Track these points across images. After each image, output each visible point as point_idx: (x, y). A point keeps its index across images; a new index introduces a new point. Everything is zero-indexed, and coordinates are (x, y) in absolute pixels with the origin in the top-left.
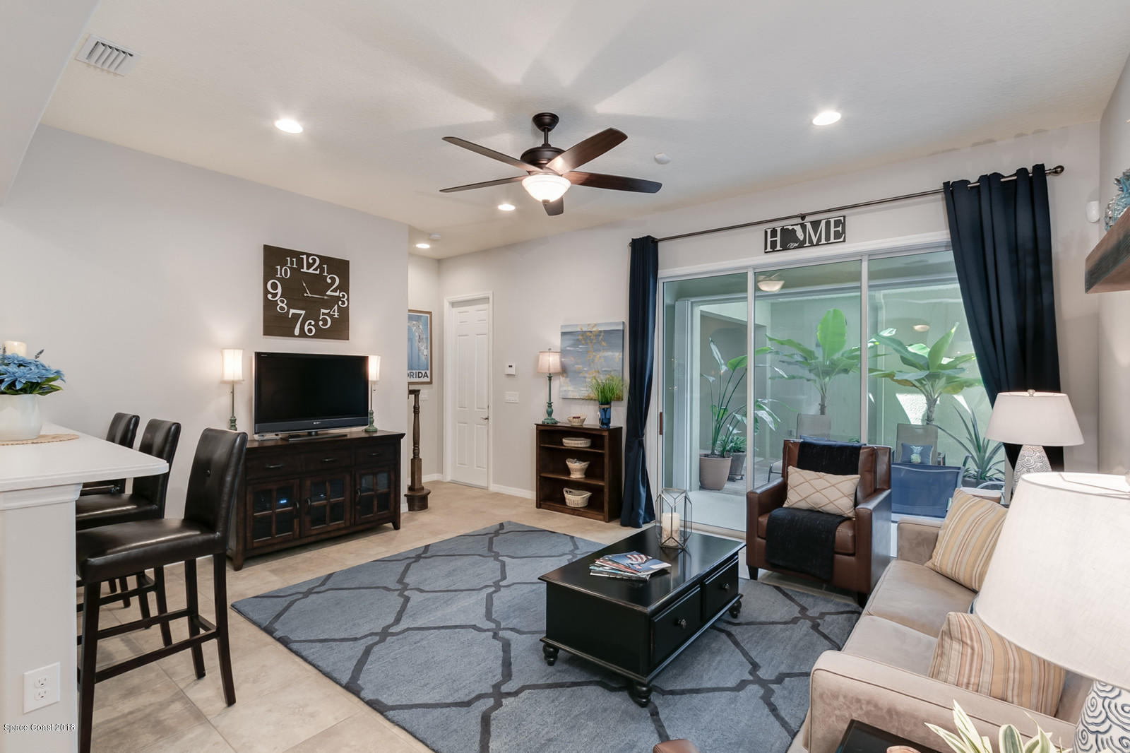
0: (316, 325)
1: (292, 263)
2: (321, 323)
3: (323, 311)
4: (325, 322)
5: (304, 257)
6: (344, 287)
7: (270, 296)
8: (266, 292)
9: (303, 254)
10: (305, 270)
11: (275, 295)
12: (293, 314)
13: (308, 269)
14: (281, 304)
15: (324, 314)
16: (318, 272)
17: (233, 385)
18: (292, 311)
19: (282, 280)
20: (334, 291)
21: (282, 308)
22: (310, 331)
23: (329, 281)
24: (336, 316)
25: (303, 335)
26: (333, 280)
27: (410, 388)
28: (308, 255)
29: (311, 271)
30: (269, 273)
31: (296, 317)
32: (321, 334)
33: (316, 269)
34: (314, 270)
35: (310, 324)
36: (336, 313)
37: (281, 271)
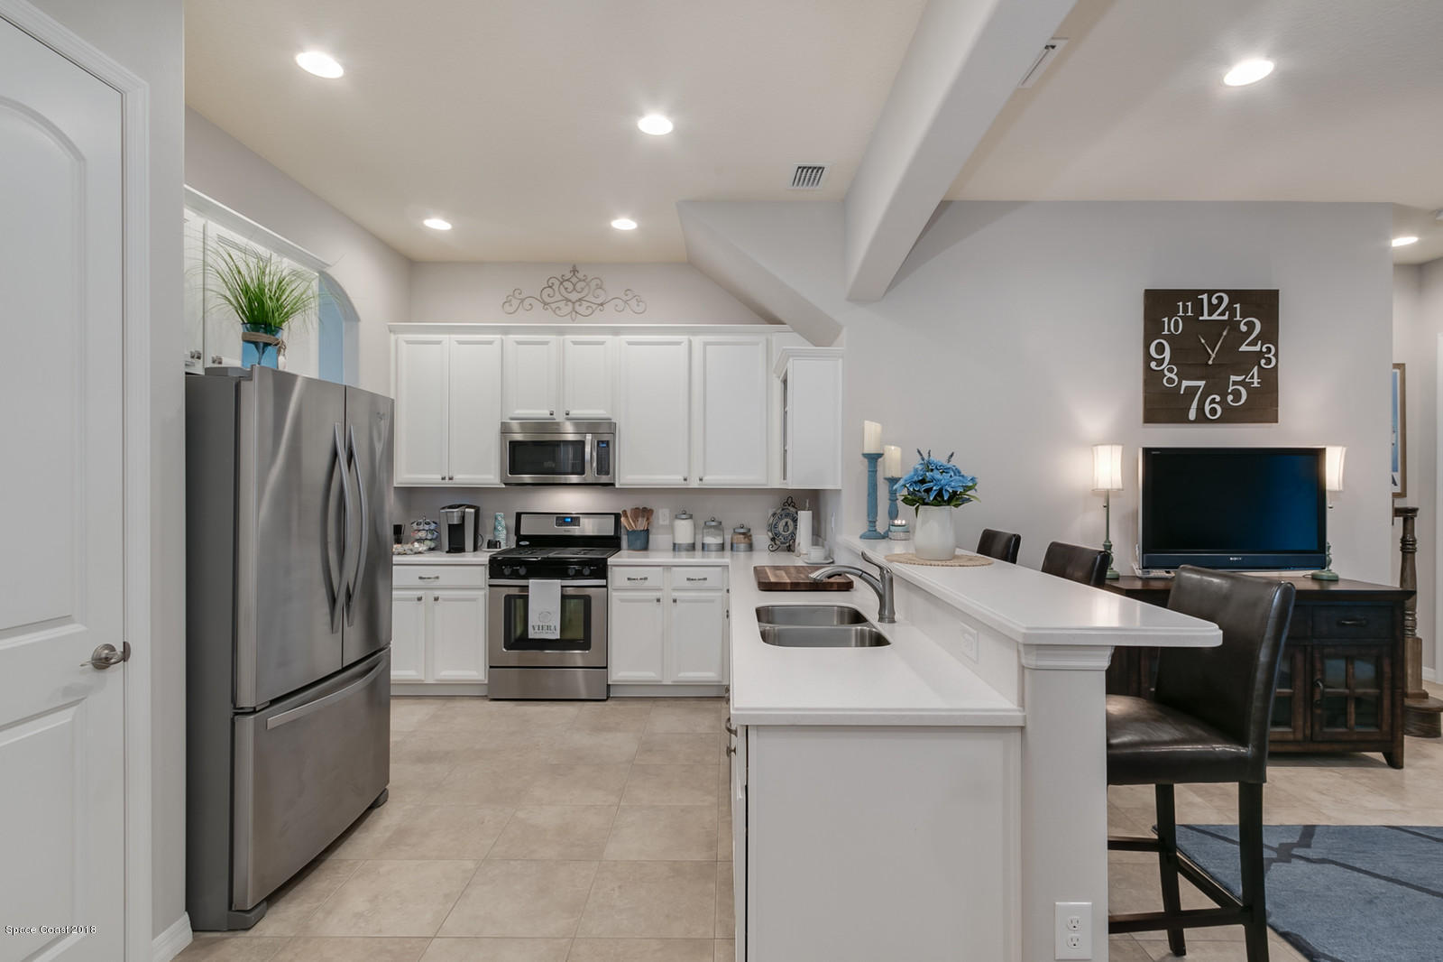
0: (1223, 402)
1: (1185, 308)
2: (1230, 398)
3: (1233, 378)
4: (1237, 395)
5: (1205, 297)
6: (1270, 335)
7: (1153, 365)
8: (1148, 358)
9: (1203, 292)
10: (1206, 317)
11: (1160, 362)
12: (1186, 387)
13: (1210, 315)
14: (1169, 375)
15: (1235, 383)
16: (1226, 317)
17: (1107, 498)
18: (1185, 383)
19: (1170, 338)
20: (1253, 343)
21: (1170, 380)
22: (1213, 411)
23: (1244, 328)
24: (1256, 385)
25: (1202, 418)
26: (1251, 326)
27: (1396, 506)
28: (1211, 293)
29: (1215, 317)
30: (1152, 329)
31: (1191, 391)
32: (1231, 416)
33: (1222, 314)
34: (1219, 315)
35: (1213, 401)
36: (1256, 380)
37: (1170, 325)
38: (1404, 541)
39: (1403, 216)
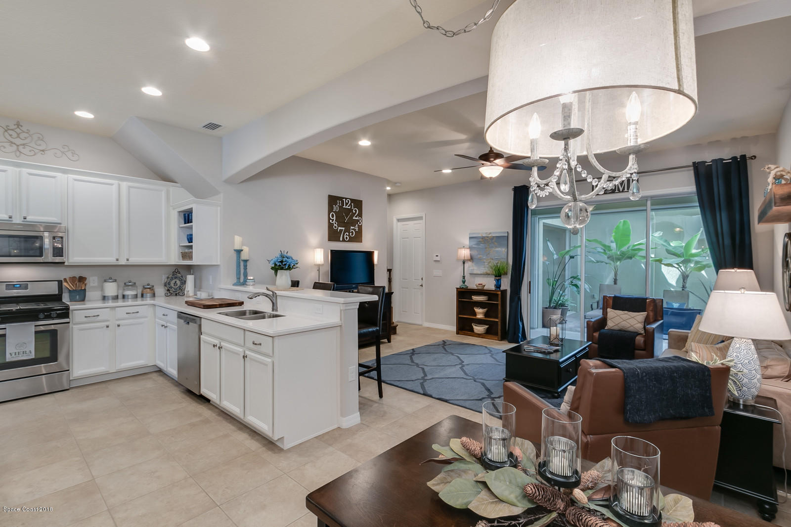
0: (349, 235)
1: (339, 202)
2: (351, 234)
3: (352, 227)
4: (352, 232)
5: (344, 200)
6: (360, 215)
7: (331, 221)
8: (329, 219)
9: (344, 198)
10: (344, 207)
11: (333, 220)
13: (346, 206)
14: (335, 225)
15: (352, 229)
16: (350, 207)
17: (319, 267)
18: (339, 228)
19: (335, 212)
20: (356, 217)
21: (335, 227)
22: (347, 238)
23: (354, 212)
24: (357, 230)
25: (344, 240)
26: (355, 210)
27: (388, 268)
28: (346, 199)
29: (347, 207)
30: (330, 209)
31: (341, 230)
32: (352, 240)
33: (349, 206)
35: (346, 235)
36: (357, 229)
37: (336, 208)
38: (389, 279)
39: (389, 182)
